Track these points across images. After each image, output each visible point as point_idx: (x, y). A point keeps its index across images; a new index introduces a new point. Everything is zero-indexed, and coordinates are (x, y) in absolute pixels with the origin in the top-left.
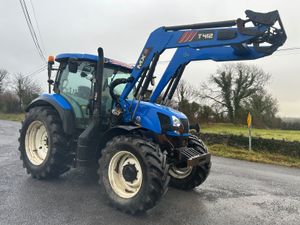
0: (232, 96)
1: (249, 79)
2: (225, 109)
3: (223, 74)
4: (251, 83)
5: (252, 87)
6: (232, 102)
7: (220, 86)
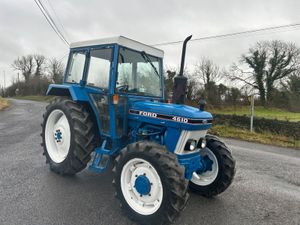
0: (265, 77)
1: (286, 58)
2: (257, 91)
3: (256, 54)
4: (287, 63)
5: (288, 67)
6: (265, 84)
7: (252, 66)
